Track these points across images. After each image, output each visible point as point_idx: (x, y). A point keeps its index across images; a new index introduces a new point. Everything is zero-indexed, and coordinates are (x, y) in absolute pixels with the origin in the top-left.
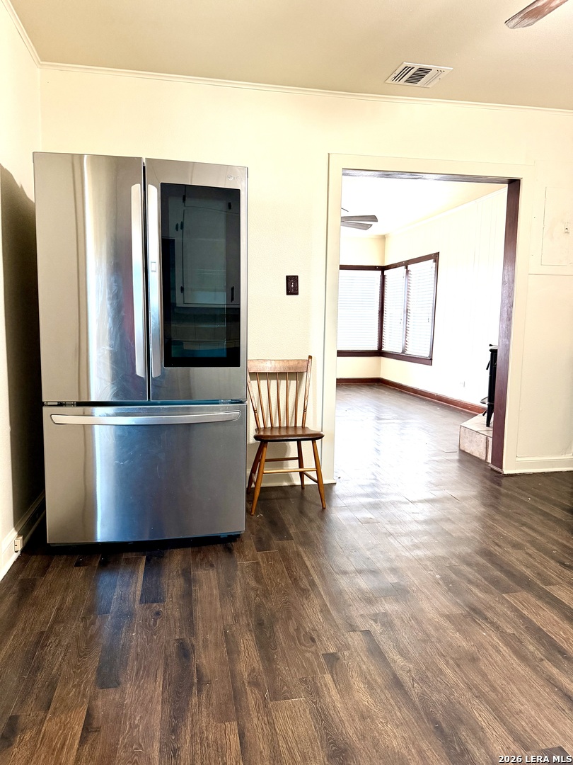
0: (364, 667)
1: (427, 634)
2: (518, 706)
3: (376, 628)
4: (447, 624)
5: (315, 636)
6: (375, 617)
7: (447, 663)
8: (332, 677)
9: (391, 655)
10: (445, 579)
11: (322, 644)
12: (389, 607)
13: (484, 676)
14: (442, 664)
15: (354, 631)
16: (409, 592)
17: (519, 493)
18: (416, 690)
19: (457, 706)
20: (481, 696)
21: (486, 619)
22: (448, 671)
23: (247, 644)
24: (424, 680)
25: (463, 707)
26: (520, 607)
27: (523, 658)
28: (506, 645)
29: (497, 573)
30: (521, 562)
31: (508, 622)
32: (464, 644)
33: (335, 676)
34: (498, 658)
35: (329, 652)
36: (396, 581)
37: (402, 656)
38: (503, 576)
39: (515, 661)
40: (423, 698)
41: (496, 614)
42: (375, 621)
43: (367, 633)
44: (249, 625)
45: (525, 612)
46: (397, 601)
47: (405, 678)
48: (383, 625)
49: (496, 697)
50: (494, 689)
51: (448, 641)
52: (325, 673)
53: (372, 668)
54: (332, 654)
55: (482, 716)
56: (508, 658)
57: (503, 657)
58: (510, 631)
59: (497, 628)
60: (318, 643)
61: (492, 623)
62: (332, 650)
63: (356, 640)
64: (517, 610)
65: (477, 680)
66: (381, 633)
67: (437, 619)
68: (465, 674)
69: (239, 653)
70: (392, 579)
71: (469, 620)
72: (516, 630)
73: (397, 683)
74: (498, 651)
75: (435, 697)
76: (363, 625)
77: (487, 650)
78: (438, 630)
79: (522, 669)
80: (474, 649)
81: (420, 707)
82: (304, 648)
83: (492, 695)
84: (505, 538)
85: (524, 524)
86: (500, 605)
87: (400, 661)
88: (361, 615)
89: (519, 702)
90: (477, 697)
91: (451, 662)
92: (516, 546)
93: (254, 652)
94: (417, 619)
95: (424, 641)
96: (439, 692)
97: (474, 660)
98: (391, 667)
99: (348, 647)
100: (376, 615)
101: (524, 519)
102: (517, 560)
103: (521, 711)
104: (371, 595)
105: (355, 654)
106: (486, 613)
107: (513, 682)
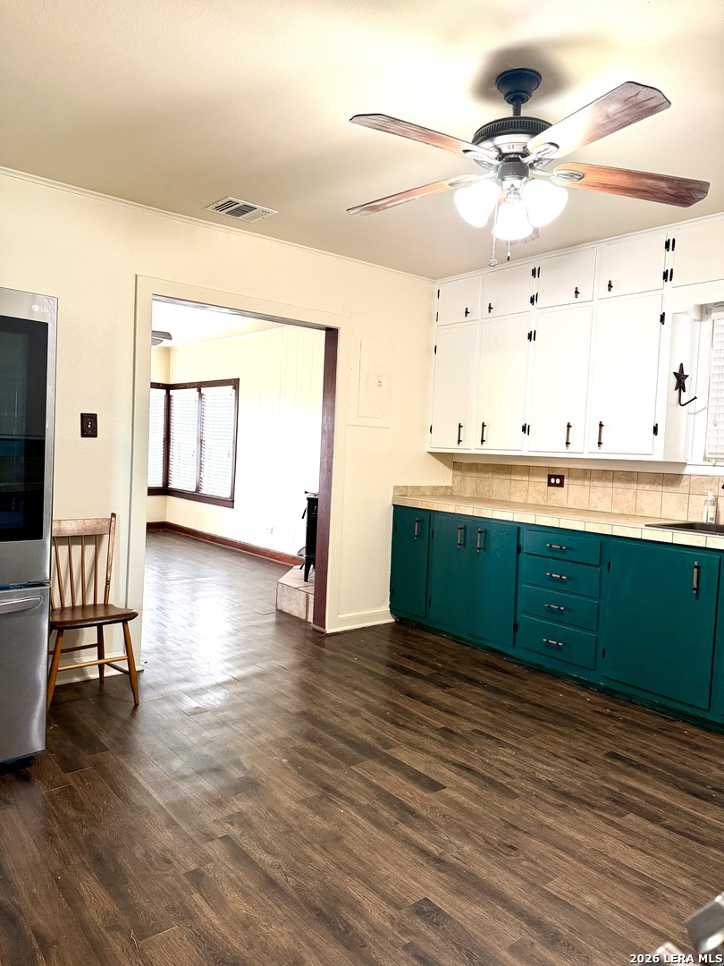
0: (233, 875)
1: (287, 825)
2: (385, 872)
3: (235, 831)
4: (304, 809)
5: (169, 856)
6: (231, 819)
7: (314, 849)
8: (202, 895)
9: (257, 855)
10: (292, 761)
11: (179, 863)
12: (241, 805)
13: (350, 852)
14: (309, 852)
15: (211, 840)
16: (259, 784)
17: (345, 654)
18: (290, 883)
19: (333, 887)
20: (352, 873)
21: (340, 795)
22: (317, 857)
23: (89, 886)
24: (295, 872)
25: (338, 887)
26: (368, 776)
27: (379, 825)
28: (363, 818)
29: (341, 745)
30: (360, 729)
31: (360, 794)
32: (326, 826)
33: (204, 893)
34: (359, 832)
35: (190, 870)
36: (243, 775)
37: (268, 853)
38: (347, 748)
39: (374, 831)
40: (299, 889)
41: (350, 788)
42: (232, 824)
43: (226, 839)
44: (83, 863)
45: (374, 781)
46: (249, 796)
47: (277, 875)
48: (241, 826)
49: (364, 869)
50: (361, 862)
51: (310, 827)
52: (192, 893)
53: (241, 874)
54: (194, 871)
55: (356, 890)
56: (368, 829)
57: (363, 829)
58: (364, 802)
59: (352, 802)
60: (175, 863)
61: (347, 799)
62: (193, 867)
63: (216, 850)
64: (366, 781)
65: (345, 858)
66: (241, 835)
67: (294, 806)
68: (332, 855)
69: (82, 899)
70: (237, 774)
71: (324, 800)
72: (370, 800)
73: (271, 883)
74: (358, 825)
75: (310, 885)
76: (219, 831)
77: (347, 826)
78: (297, 818)
79: (382, 837)
80: (336, 828)
81: (298, 899)
82: (159, 872)
83: (361, 869)
84: (341, 706)
85: (356, 688)
86: (350, 779)
87: (268, 859)
88: (215, 821)
89: (385, 868)
90: (348, 874)
91: (317, 846)
92: (354, 713)
93: (101, 893)
94: (274, 812)
95: (287, 832)
96: (313, 879)
97: (338, 839)
98: (261, 869)
99: (209, 859)
100: (231, 816)
101: (356, 682)
102: (357, 727)
103: (388, 876)
104: (220, 796)
105: (219, 864)
106: (339, 790)
107: (376, 851)
